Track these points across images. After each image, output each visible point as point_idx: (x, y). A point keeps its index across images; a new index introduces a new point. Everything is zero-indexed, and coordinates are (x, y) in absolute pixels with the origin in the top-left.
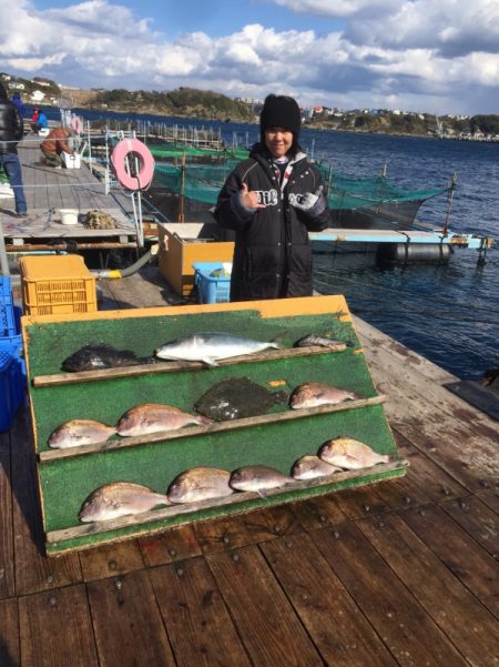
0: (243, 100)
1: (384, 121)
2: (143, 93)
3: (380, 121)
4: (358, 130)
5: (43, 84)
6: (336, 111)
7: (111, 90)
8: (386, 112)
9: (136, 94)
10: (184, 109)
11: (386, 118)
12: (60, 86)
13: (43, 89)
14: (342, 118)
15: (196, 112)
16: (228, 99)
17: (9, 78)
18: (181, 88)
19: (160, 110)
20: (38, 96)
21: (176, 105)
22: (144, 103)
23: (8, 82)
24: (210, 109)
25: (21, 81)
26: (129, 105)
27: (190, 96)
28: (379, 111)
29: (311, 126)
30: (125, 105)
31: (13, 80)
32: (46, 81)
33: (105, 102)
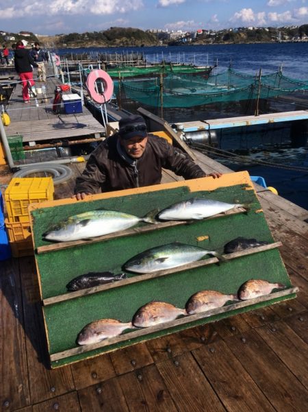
0: (151, 31)
1: (242, 35)
2: (88, 34)
3: (240, 35)
4: (226, 43)
5: (26, 35)
6: (211, 32)
7: (68, 34)
8: (243, 29)
9: (84, 35)
10: (115, 41)
11: (244, 33)
12: (36, 35)
13: (26, 39)
14: (215, 36)
15: (122, 42)
16: (142, 32)
17: (4, 34)
18: (111, 28)
19: (100, 44)
21: (109, 39)
22: (89, 40)
23: (4, 36)
24: (131, 39)
25: (12, 35)
26: (80, 43)
27: (118, 32)
28: (239, 29)
29: (196, 44)
30: (77, 43)
31: (7, 34)
32: (27, 33)
33: (65, 43)
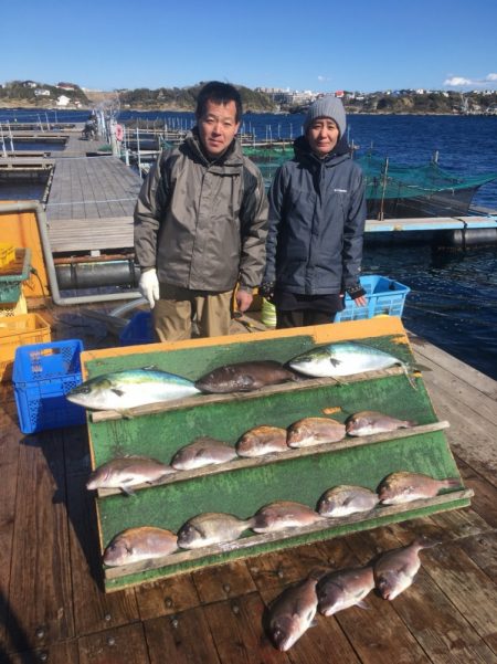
0: (263, 89)
1: (407, 101)
2: (164, 91)
3: (403, 101)
4: (380, 113)
5: (68, 89)
6: (357, 94)
7: (133, 90)
8: (409, 92)
9: (157, 92)
11: (409, 97)
12: (83, 89)
13: (68, 94)
14: (364, 101)
16: (249, 91)
17: (34, 85)
18: (201, 83)
19: (182, 106)
20: (63, 101)
22: (166, 101)
23: (34, 89)
25: (47, 87)
26: (151, 103)
28: (402, 92)
30: (147, 104)
31: (39, 87)
32: (70, 86)
33: (128, 103)
